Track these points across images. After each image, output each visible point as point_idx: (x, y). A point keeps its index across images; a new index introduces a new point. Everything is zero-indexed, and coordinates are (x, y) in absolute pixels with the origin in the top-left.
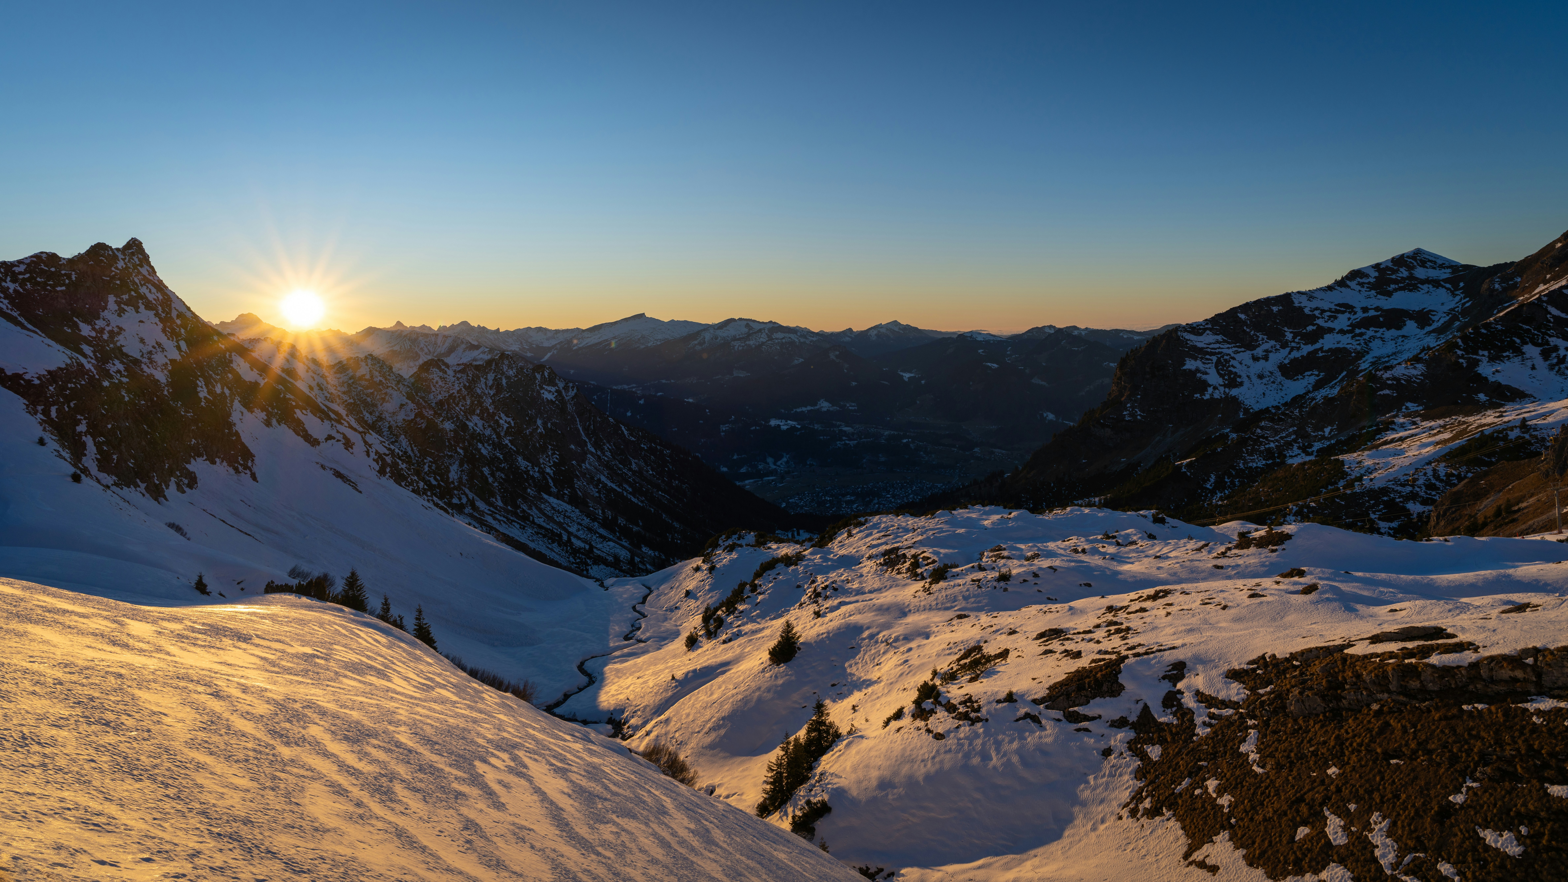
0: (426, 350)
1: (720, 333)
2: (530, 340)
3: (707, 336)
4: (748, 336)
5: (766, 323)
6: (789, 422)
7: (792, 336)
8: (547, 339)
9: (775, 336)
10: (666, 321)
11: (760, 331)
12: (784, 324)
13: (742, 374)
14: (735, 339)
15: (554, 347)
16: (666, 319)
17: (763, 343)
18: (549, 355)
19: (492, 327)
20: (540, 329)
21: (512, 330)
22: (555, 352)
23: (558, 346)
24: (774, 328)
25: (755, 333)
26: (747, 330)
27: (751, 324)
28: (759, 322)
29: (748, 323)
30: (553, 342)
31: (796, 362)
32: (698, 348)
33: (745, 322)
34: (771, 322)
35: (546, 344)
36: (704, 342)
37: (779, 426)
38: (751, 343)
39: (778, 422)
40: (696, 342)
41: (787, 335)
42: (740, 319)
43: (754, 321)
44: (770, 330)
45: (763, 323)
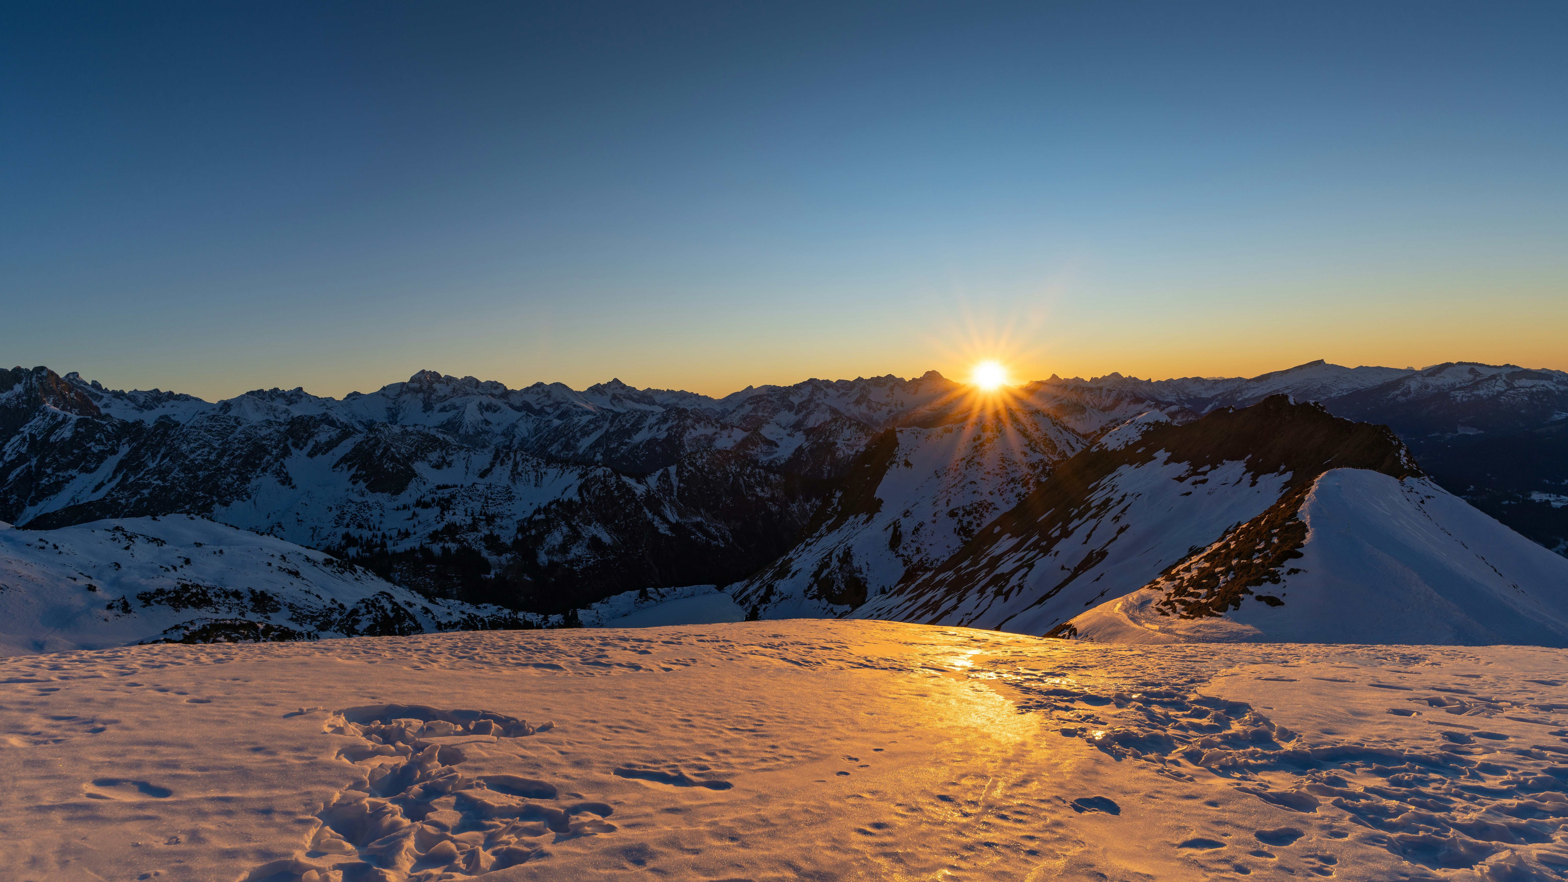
0: (1092, 404)
1: (1430, 381)
2: (1186, 391)
3: (1414, 385)
4: (1476, 385)
5: (1500, 367)
6: (1563, 497)
7: (1546, 383)
8: (1206, 390)
9: (1517, 383)
10: (1352, 367)
11: (1493, 377)
12: (1524, 366)
13: (1472, 432)
14: (1453, 387)
15: (1214, 398)
16: (1352, 366)
17: (1500, 393)
18: (1210, 406)
19: (1143, 377)
20: (1197, 380)
21: (1164, 380)
22: (1217, 403)
23: (1220, 397)
24: (1514, 373)
25: (1486, 380)
26: (1471, 377)
27: (1476, 368)
28: (1488, 366)
29: (1473, 368)
30: (1213, 393)
31: (1556, 417)
32: (1401, 399)
33: (1469, 367)
34: (1507, 365)
35: (1205, 395)
36: (1410, 392)
37: (1548, 502)
38: (1481, 392)
39: (1544, 497)
40: (1398, 392)
41: (1536, 382)
42: (1460, 364)
43: (1481, 365)
44: (1508, 376)
45: (1495, 367)
